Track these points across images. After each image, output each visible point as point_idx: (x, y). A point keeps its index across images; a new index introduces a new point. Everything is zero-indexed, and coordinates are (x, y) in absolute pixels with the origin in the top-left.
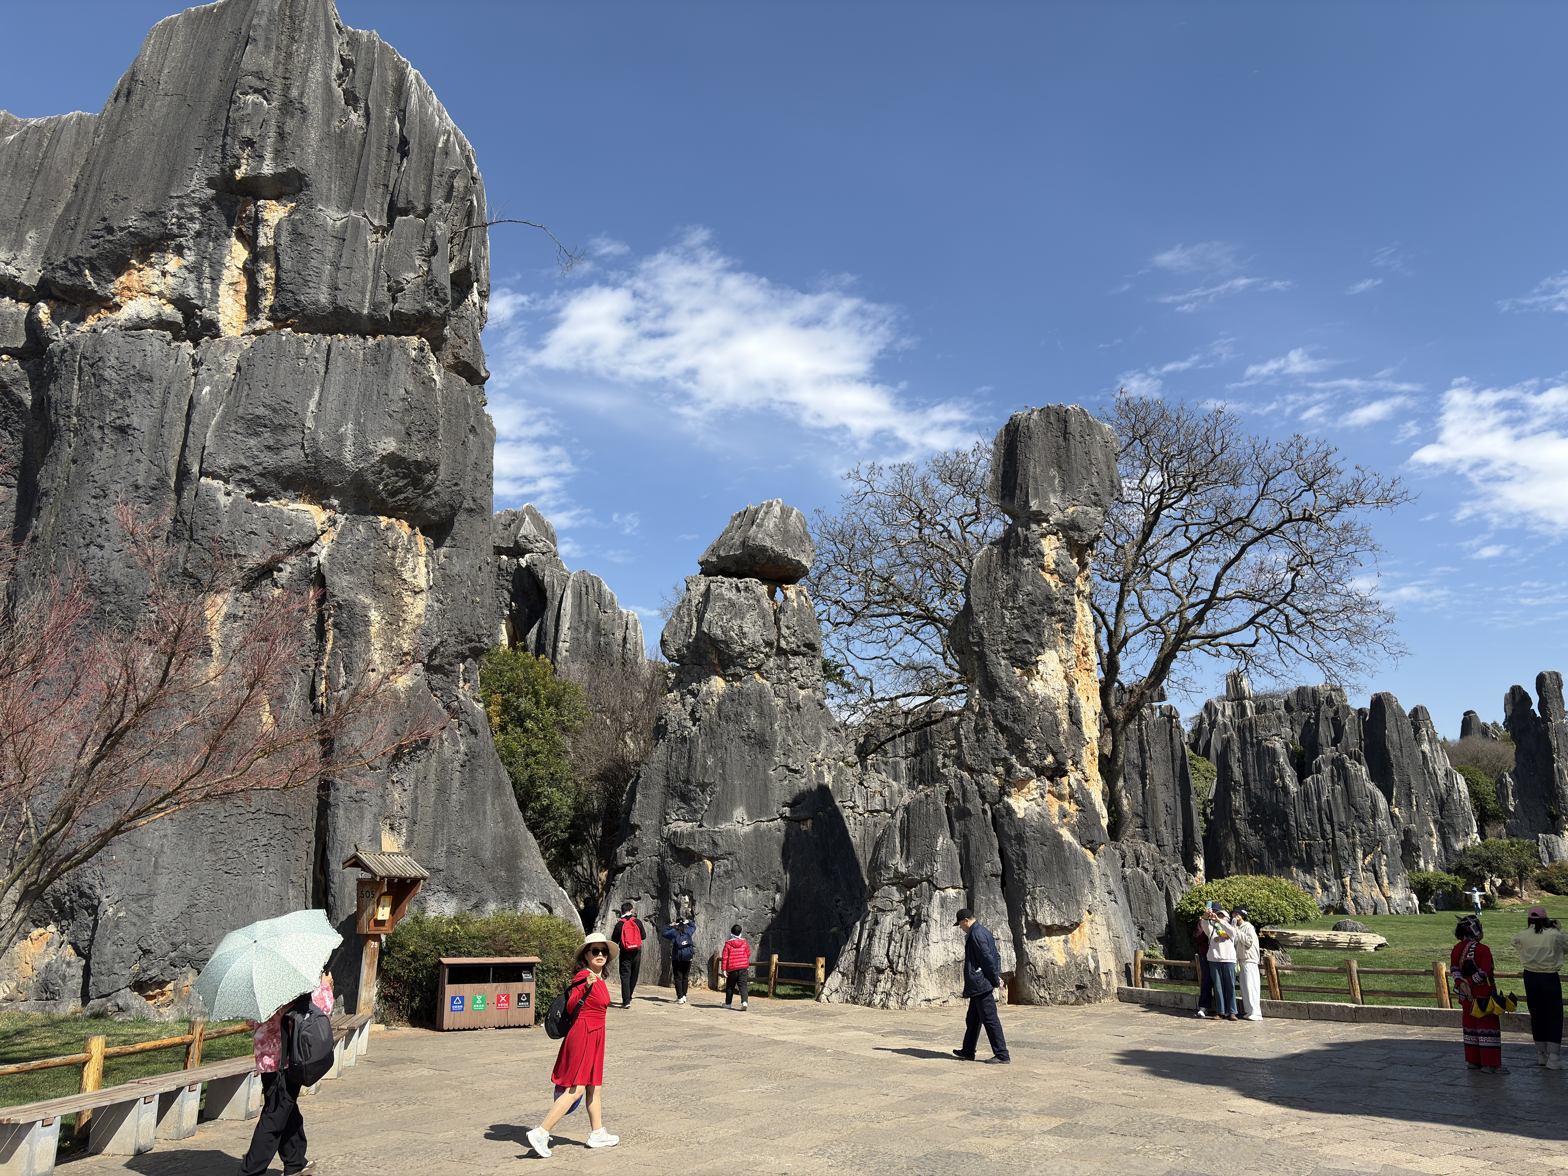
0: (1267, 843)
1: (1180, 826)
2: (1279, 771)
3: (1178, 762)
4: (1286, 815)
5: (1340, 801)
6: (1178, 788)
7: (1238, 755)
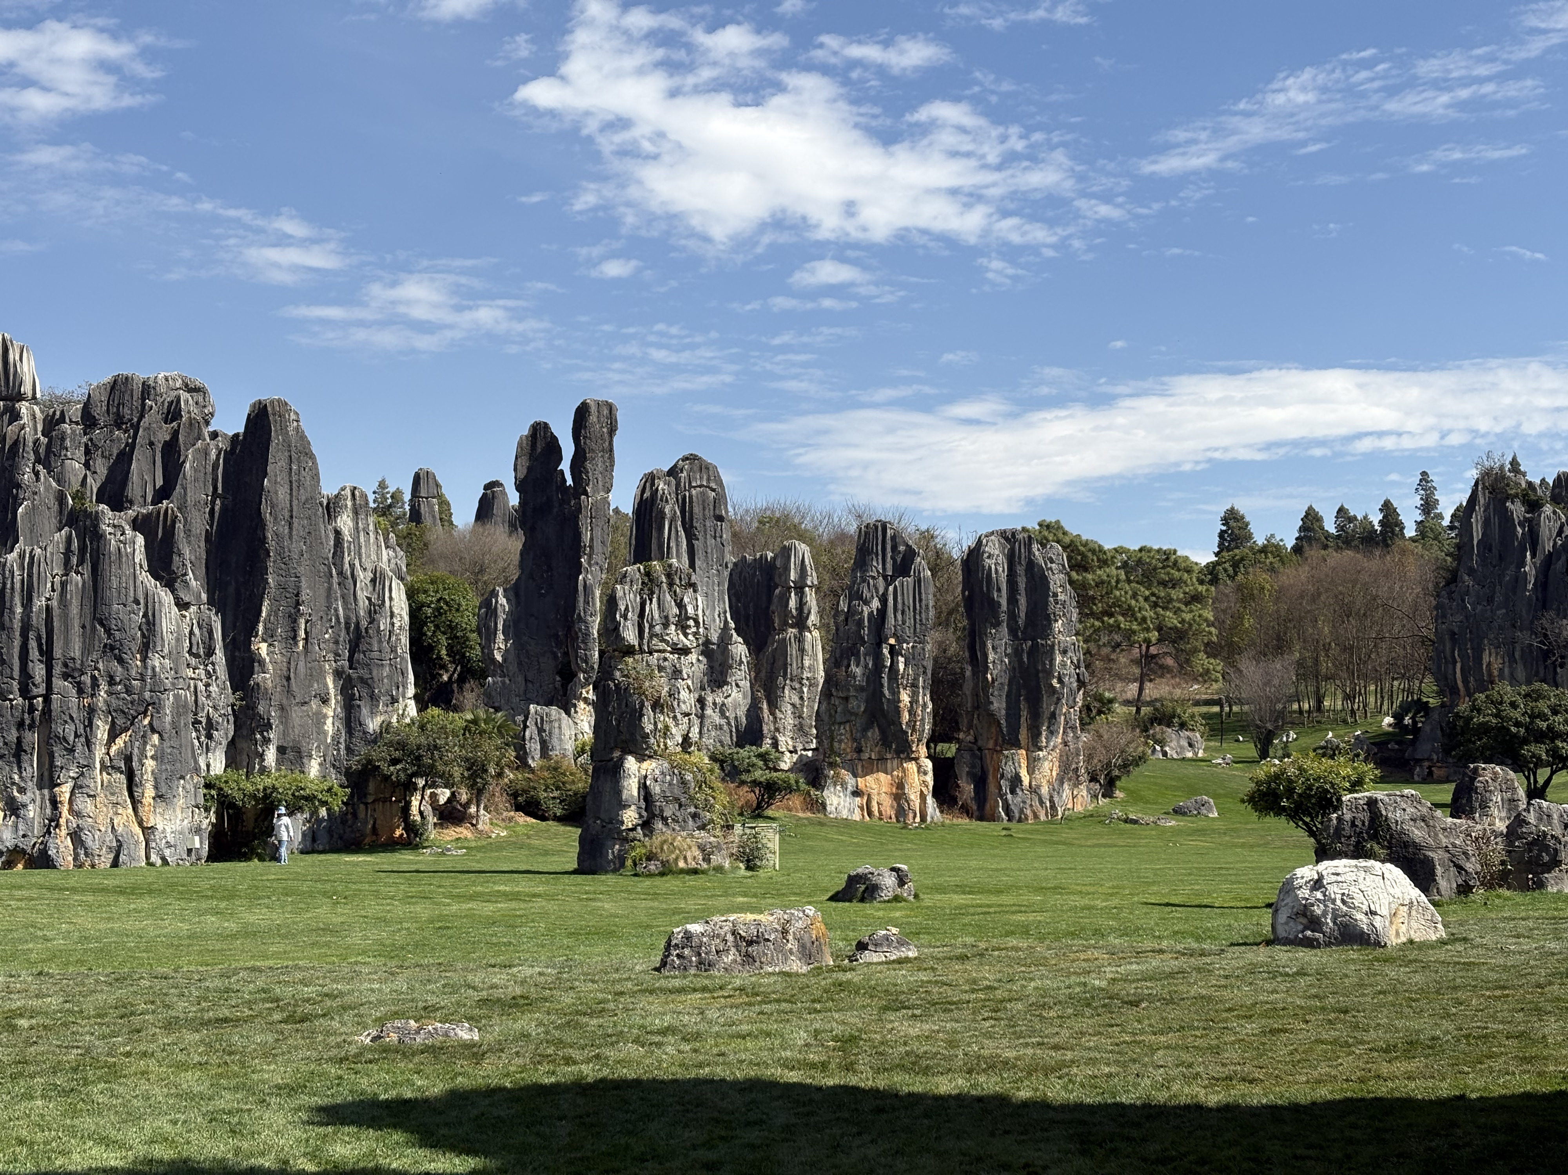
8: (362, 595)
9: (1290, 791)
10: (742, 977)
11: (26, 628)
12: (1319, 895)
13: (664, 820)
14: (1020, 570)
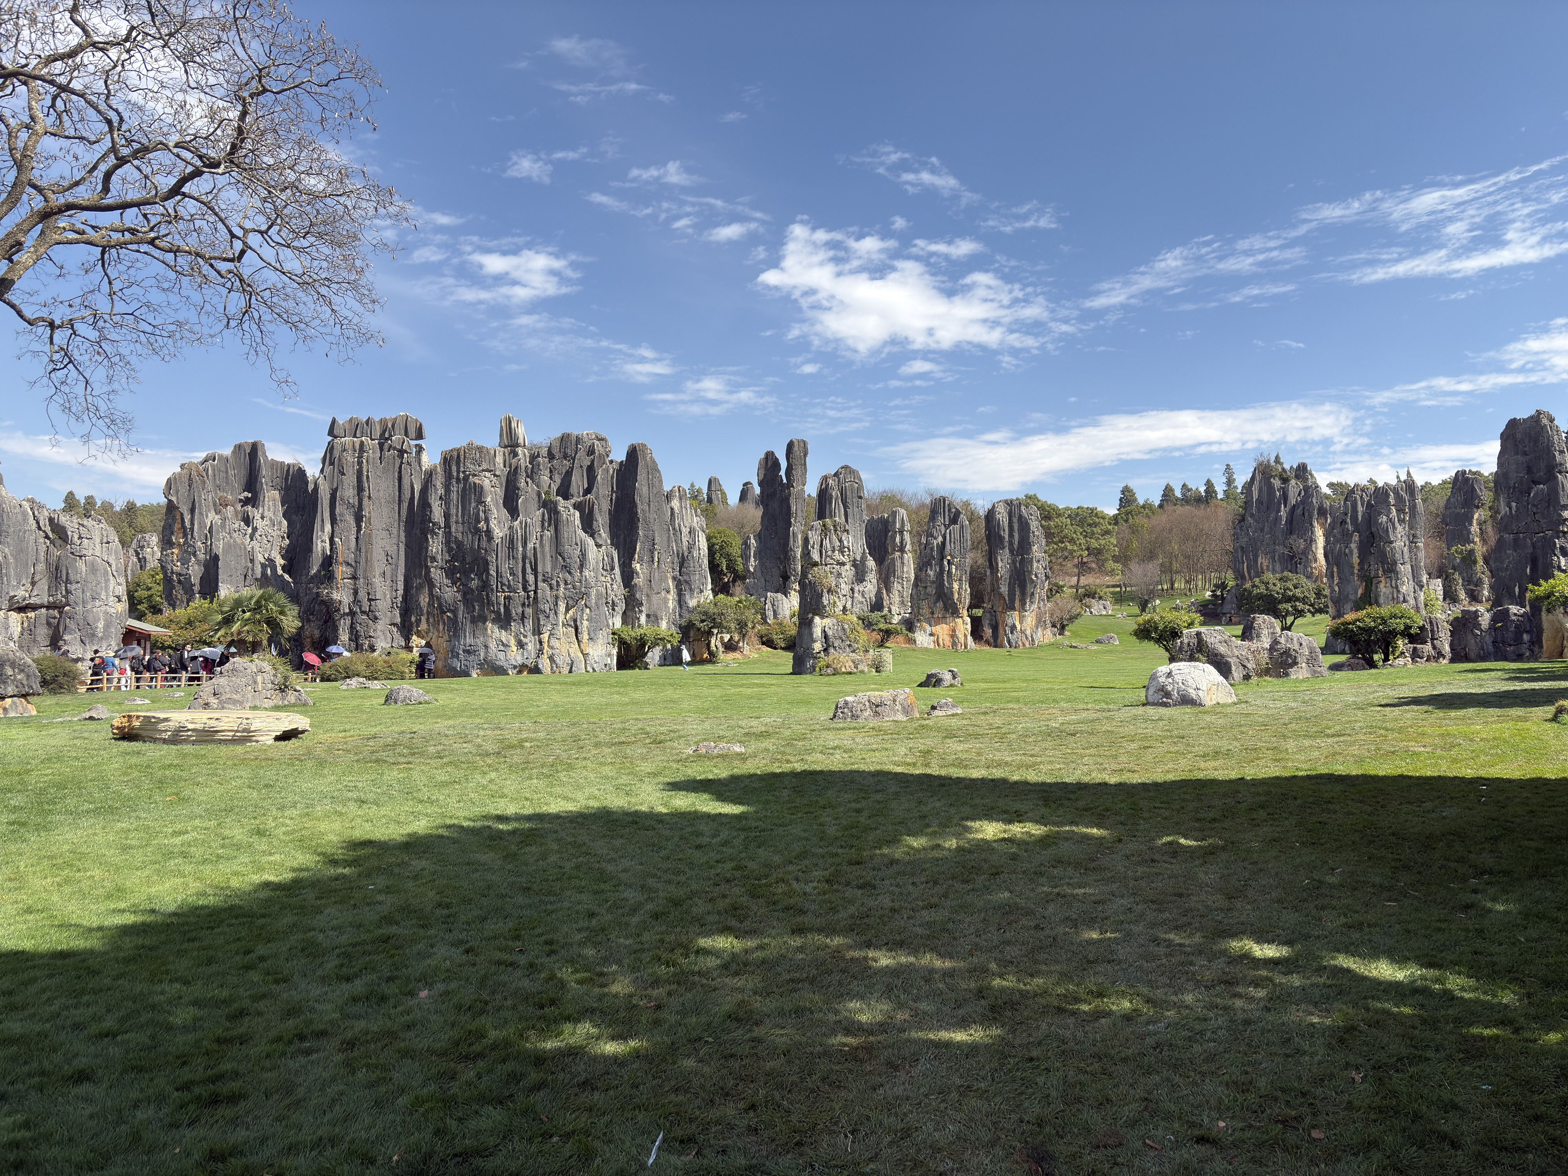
0: (465, 595)
1: (401, 578)
2: (485, 512)
3: (405, 505)
4: (487, 563)
5: (547, 549)
6: (403, 534)
7: (441, 491)
8: (684, 540)
9: (1156, 628)
10: (874, 723)
11: (524, 558)
12: (1170, 680)
13: (835, 648)
14: (1015, 520)
